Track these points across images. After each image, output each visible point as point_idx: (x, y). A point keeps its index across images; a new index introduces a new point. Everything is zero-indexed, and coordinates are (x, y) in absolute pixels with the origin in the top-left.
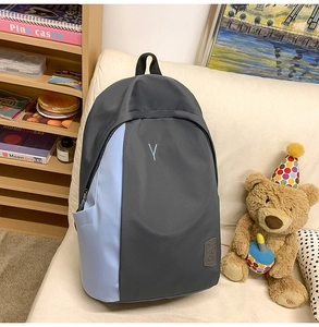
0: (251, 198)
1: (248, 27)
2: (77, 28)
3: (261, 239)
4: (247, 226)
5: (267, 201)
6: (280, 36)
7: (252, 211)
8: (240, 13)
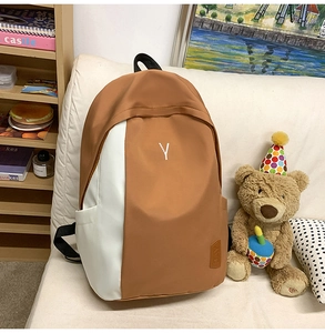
0: (243, 192)
1: (220, 25)
2: (50, 33)
3: (258, 230)
4: (243, 221)
5: (260, 191)
6: (251, 32)
7: (246, 205)
8: (211, 12)
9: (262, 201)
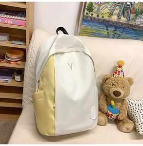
0: (105, 85)
1: (94, 19)
2: (24, 19)
3: (113, 103)
4: (105, 99)
5: (113, 85)
7: (106, 91)
8: (91, 13)
9: (114, 89)
